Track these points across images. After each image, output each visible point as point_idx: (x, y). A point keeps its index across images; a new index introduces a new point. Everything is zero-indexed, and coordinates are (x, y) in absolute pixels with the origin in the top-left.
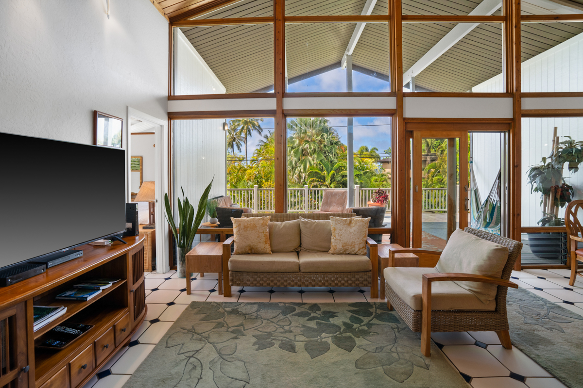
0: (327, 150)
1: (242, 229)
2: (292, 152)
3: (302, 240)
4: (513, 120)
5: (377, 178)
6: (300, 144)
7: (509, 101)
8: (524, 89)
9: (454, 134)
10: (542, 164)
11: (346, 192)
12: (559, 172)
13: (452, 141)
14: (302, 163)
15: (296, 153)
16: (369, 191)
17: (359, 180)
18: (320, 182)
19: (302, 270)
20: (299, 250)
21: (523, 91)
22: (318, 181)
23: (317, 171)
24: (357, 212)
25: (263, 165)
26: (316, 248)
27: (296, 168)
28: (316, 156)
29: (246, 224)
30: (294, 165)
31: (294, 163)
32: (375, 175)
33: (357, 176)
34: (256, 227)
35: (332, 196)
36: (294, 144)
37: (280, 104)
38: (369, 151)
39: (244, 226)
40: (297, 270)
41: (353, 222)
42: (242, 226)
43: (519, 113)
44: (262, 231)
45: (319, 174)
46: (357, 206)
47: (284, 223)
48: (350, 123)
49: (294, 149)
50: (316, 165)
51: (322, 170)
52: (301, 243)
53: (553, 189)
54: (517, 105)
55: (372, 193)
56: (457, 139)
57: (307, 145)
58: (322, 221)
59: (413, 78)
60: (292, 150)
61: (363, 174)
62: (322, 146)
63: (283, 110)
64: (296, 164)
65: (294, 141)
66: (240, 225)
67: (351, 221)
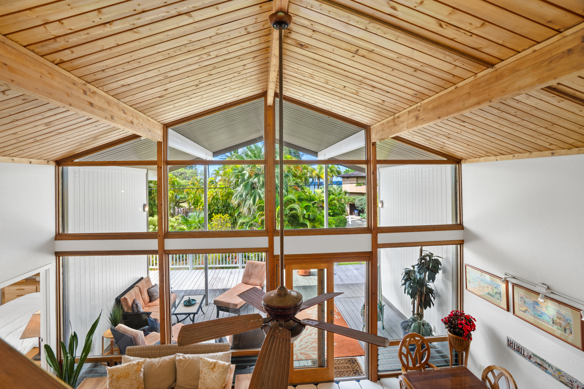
1: (114, 380)
2: (243, 184)
3: (177, 376)
4: (371, 252)
6: (250, 177)
9: (322, 265)
14: (251, 196)
15: (246, 185)
20: (174, 386)
27: (246, 201)
29: (119, 374)
30: (244, 198)
34: (129, 374)
36: (244, 177)
37: (161, 244)
39: (117, 377)
41: (216, 366)
42: (115, 377)
43: (376, 248)
44: (135, 378)
47: (162, 359)
49: (244, 181)
52: (176, 379)
54: (373, 241)
56: (325, 270)
57: (256, 180)
65: (244, 174)
66: (113, 375)
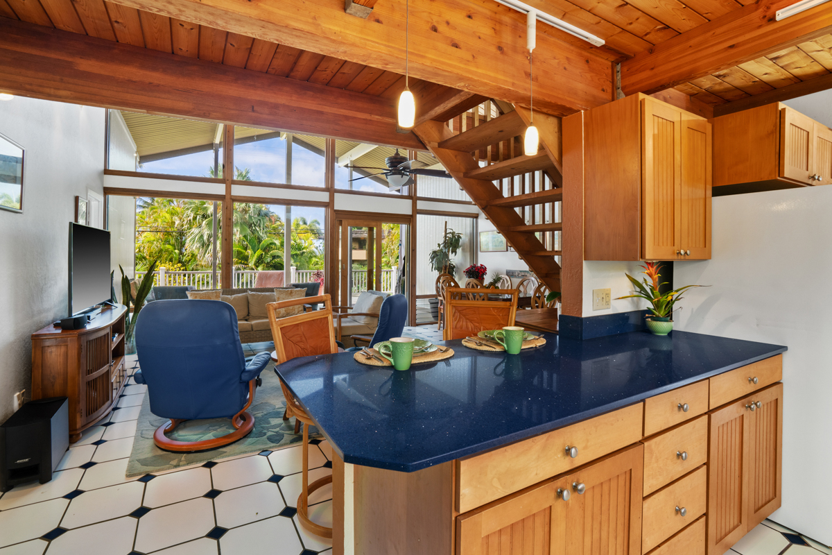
0: (253, 223)
2: (204, 222)
3: (250, 309)
4: (411, 216)
5: (317, 260)
7: (410, 202)
8: (419, 195)
9: (372, 224)
10: (438, 248)
11: (283, 273)
12: (446, 256)
13: (371, 230)
15: (209, 224)
16: (306, 274)
17: (295, 262)
18: (243, 264)
19: (255, 329)
20: (249, 317)
21: (418, 195)
22: (241, 263)
23: (240, 249)
24: (296, 286)
25: (147, 239)
26: (262, 315)
28: (239, 230)
30: (206, 241)
31: (205, 238)
32: (316, 257)
33: (293, 256)
35: (266, 277)
36: (207, 211)
37: (228, 190)
38: (308, 224)
40: (250, 329)
41: (293, 292)
43: (416, 211)
45: (242, 253)
46: (293, 281)
47: (233, 296)
48: (288, 211)
49: (206, 218)
50: (239, 242)
51: (246, 249)
52: (249, 313)
53: (443, 268)
54: (414, 205)
55: (310, 275)
56: (375, 228)
58: (267, 293)
59: (351, 161)
60: (203, 221)
61: (300, 255)
62: (247, 216)
63: (231, 196)
64: (208, 240)
65: (206, 207)
67: (291, 292)
